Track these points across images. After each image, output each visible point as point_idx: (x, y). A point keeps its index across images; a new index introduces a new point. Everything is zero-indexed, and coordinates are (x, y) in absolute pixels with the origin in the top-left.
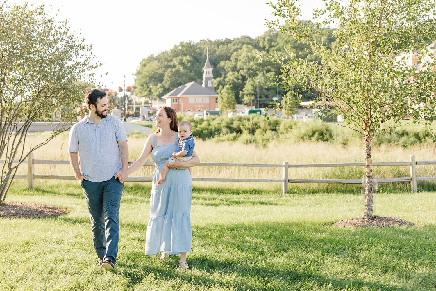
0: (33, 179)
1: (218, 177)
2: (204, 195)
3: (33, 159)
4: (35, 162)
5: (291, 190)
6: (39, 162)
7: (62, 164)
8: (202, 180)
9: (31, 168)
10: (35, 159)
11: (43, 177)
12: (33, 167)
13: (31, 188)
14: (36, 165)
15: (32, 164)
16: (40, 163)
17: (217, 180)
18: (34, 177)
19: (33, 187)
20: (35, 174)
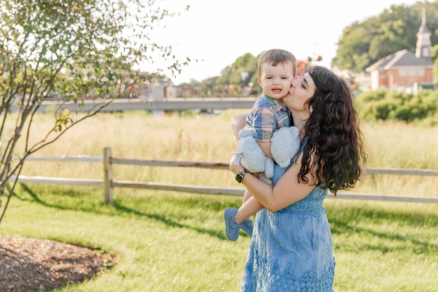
0: (110, 189)
1: (413, 195)
2: (385, 227)
3: (111, 158)
4: (113, 161)
6: (120, 161)
8: (384, 198)
10: (113, 157)
11: (124, 185)
12: (111, 169)
13: (107, 202)
14: (115, 166)
15: (109, 165)
16: (120, 163)
17: (411, 200)
18: (112, 185)
19: (111, 200)
20: (115, 181)
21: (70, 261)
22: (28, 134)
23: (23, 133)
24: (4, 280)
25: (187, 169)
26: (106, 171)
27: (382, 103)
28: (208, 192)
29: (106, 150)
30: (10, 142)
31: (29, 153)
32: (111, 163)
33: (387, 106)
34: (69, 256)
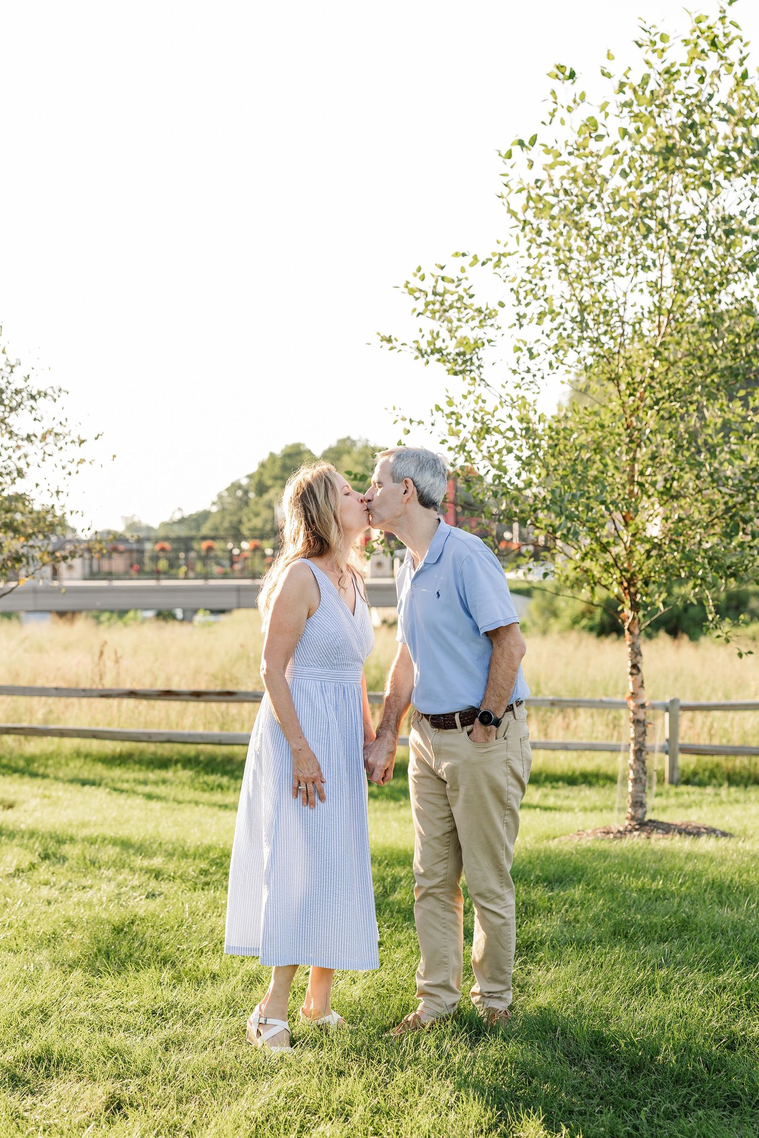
5: (695, 773)
7: (56, 696)
25: (114, 702)
28: (149, 738)
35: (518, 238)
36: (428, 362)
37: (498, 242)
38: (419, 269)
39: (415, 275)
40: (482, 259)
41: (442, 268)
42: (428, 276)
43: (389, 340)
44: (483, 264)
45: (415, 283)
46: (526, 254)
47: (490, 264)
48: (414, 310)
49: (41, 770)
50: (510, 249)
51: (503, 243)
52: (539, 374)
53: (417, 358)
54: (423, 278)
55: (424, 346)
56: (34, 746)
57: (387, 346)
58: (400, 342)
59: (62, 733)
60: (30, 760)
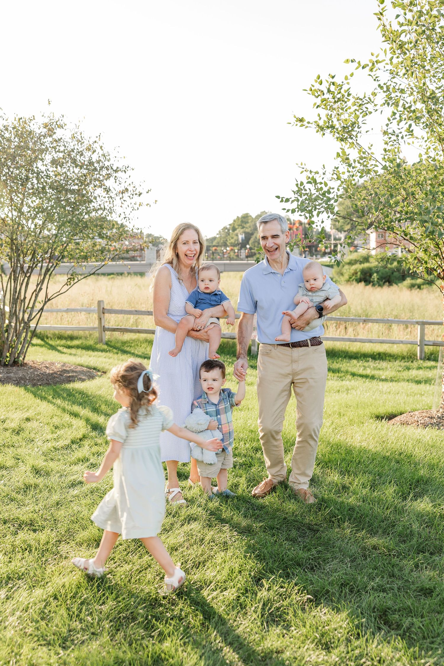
0: (103, 332)
3: (103, 308)
4: (105, 311)
6: (111, 311)
7: (136, 314)
9: (101, 319)
10: (105, 308)
11: (114, 330)
12: (104, 317)
13: (101, 342)
14: (106, 315)
15: (102, 314)
16: (110, 313)
18: (105, 329)
19: (104, 341)
20: (106, 326)
21: (76, 372)
22: (47, 288)
23: (44, 287)
24: (35, 380)
26: (100, 319)
27: (366, 265)
29: (99, 302)
30: (33, 293)
31: (49, 300)
32: (104, 313)
33: (370, 269)
34: (75, 370)
35: (385, 51)
36: (324, 134)
37: (372, 55)
38: (319, 77)
39: (316, 81)
40: (362, 64)
41: (333, 77)
42: (324, 82)
43: (301, 120)
44: (363, 68)
45: (317, 86)
46: (389, 62)
47: (368, 68)
48: (315, 104)
49: (128, 349)
50: (380, 58)
51: (375, 55)
52: (400, 135)
53: (317, 132)
54: (321, 83)
55: (321, 123)
56: (127, 337)
57: (299, 124)
58: (307, 121)
59: (139, 331)
60: (124, 343)
